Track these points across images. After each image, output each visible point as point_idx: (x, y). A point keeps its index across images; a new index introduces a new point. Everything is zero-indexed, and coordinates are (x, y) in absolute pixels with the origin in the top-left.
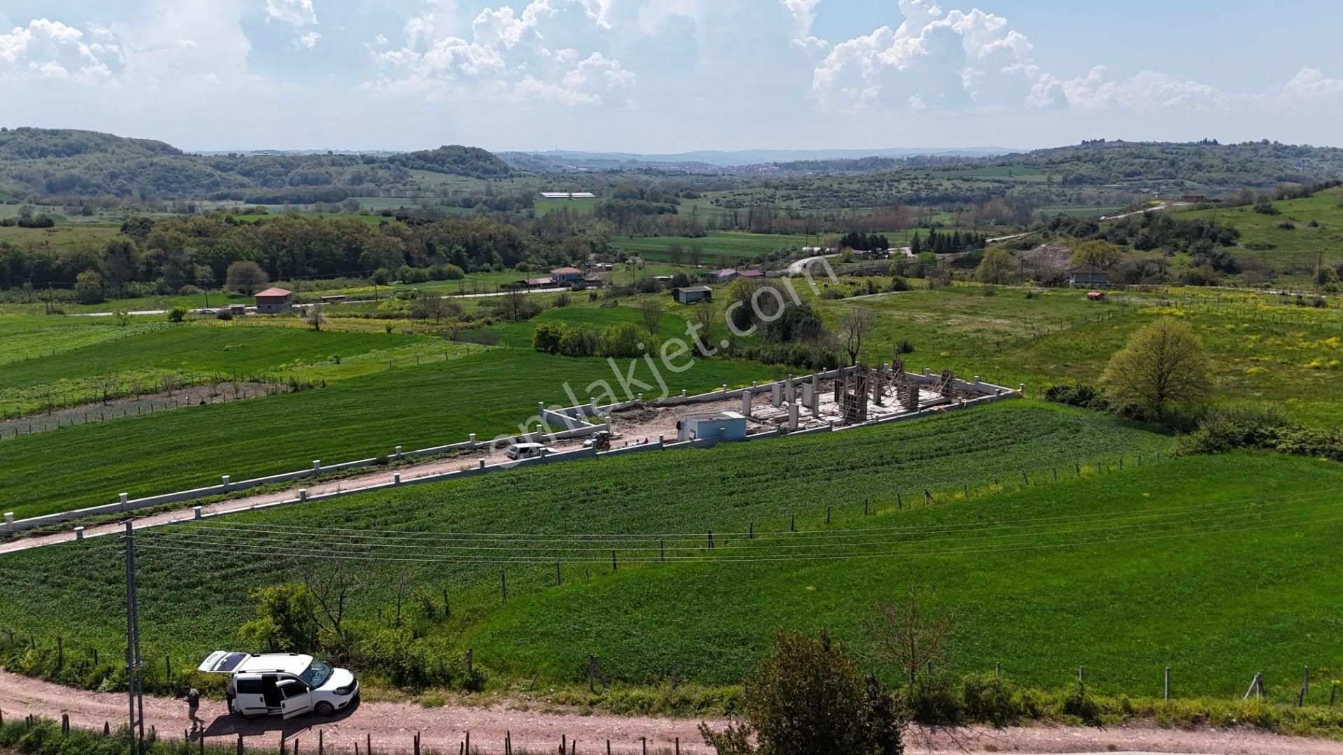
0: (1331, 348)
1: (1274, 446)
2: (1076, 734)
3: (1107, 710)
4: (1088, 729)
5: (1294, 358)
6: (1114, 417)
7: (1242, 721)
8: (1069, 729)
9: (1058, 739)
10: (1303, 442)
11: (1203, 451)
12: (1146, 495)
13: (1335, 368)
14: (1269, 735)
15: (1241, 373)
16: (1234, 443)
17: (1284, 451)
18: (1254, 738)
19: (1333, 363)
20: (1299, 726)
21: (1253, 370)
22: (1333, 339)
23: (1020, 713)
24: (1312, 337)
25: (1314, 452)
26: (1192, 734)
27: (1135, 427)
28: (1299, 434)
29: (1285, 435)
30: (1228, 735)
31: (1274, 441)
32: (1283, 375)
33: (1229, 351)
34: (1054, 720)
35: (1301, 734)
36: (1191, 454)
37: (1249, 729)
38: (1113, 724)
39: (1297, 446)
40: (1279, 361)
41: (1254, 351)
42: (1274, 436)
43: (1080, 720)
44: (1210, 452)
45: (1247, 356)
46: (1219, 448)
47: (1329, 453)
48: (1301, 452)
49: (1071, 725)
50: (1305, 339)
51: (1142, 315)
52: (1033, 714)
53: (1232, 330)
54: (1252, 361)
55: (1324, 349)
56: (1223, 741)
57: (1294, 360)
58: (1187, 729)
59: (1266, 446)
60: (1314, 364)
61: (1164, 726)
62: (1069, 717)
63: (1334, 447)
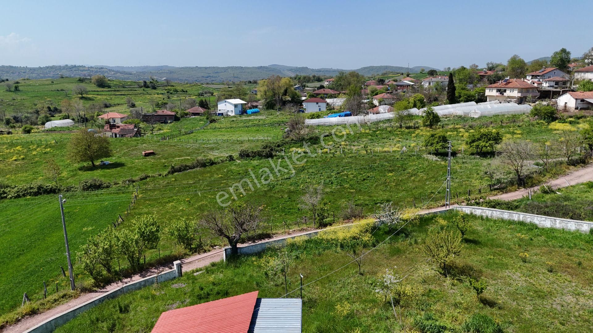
0: (19, 150)
1: (6, 197)
7: (23, 317)
10: (18, 192)
13: (23, 159)
14: (36, 316)
17: (11, 198)
18: (30, 321)
19: (22, 157)
20: (48, 306)
22: (19, 147)
24: (10, 148)
25: (24, 195)
28: (16, 189)
29: (10, 191)
30: (19, 326)
31: (5, 195)
35: (49, 309)
37: (27, 318)
39: (16, 194)
42: (5, 193)
47: (30, 194)
48: (18, 197)
50: (7, 148)
55: (17, 151)
56: (17, 329)
57: (5, 158)
59: (3, 198)
60: (14, 158)
63: (32, 191)
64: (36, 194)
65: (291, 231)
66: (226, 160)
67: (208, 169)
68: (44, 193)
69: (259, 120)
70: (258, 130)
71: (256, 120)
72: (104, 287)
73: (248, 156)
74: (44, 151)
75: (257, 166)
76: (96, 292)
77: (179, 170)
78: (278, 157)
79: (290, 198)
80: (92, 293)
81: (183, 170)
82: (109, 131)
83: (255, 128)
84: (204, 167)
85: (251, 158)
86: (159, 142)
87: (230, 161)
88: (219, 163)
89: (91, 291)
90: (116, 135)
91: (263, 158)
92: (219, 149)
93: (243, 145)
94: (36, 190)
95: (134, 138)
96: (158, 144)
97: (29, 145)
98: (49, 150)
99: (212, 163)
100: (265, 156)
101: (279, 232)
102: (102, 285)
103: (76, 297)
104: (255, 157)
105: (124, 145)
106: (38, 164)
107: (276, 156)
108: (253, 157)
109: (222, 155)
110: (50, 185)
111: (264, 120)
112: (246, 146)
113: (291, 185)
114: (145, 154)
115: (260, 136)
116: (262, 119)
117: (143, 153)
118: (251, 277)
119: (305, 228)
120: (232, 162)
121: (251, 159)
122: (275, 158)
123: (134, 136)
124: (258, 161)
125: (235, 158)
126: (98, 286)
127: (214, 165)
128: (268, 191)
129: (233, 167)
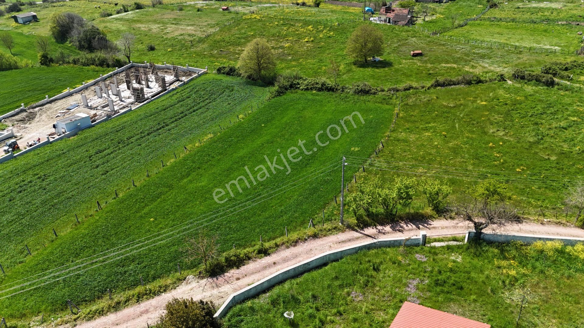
0: (310, 30)
1: (299, 88)
2: (263, 262)
3: (270, 248)
4: (266, 257)
5: (300, 37)
6: (244, 80)
7: (309, 237)
8: (261, 260)
9: (258, 266)
10: (308, 85)
11: (278, 95)
12: (263, 125)
13: (312, 41)
14: (317, 240)
15: (282, 47)
16: (286, 89)
17: (302, 90)
18: (313, 242)
19: (312, 39)
20: (324, 233)
21: (287, 45)
22: (310, 27)
23: (244, 260)
24: (304, 26)
25: (311, 89)
26: (296, 248)
27: (253, 84)
28: (306, 82)
29: (302, 83)
30: (306, 244)
31: (299, 86)
32: (296, 46)
33: (278, 36)
34: (255, 258)
35: (325, 236)
36: (273, 98)
37: (311, 239)
38: (274, 252)
39: (306, 87)
40: (295, 39)
41: (286, 35)
42: (298, 84)
43: (263, 255)
44: (280, 95)
45: (284, 38)
46: (282, 93)
47: (316, 89)
48: (307, 89)
49: (261, 258)
50: (302, 27)
51: (245, 20)
52: (248, 258)
53: (277, 25)
54: (286, 40)
55: (308, 32)
56: (305, 247)
57: (299, 38)
58: (295, 246)
59: (297, 88)
60: (306, 40)
61: (288, 247)
62: (260, 255)
63: (317, 86)
64: (320, 90)
65: (545, 220)
66: (495, 79)
67: (472, 88)
68: (325, 90)
69: (553, 10)
70: (545, 31)
71: (548, 9)
72: (362, 229)
73: (523, 78)
74: (328, 35)
75: (530, 95)
76: (357, 231)
77: (443, 85)
78: (560, 87)
79: (557, 163)
80: (354, 232)
81: (446, 86)
82: (384, 15)
83: (542, 26)
84: (469, 85)
85: (526, 81)
86: (429, 37)
87: (500, 81)
88: (486, 81)
89: (354, 230)
90: (389, 19)
91: (541, 84)
92: (490, 58)
93: (521, 56)
94: (320, 86)
95: (406, 27)
96: (428, 39)
97: (318, 25)
98: (332, 33)
99: (479, 82)
100: (544, 82)
101: (531, 218)
102: (361, 226)
103: (343, 231)
104: (531, 80)
105: (395, 37)
106: (323, 49)
107: (558, 84)
108: (529, 81)
109: (492, 68)
110: (330, 83)
111: (559, 11)
112: (525, 58)
113: (565, 141)
114: (413, 54)
115: (546, 43)
116: (556, 9)
117: (412, 52)
118: (488, 277)
119: (564, 222)
120: (501, 83)
121: (526, 83)
122: (556, 87)
123: (406, 25)
124: (534, 88)
125: (506, 75)
126: (359, 226)
127: (480, 84)
128: (534, 143)
129: (501, 92)
